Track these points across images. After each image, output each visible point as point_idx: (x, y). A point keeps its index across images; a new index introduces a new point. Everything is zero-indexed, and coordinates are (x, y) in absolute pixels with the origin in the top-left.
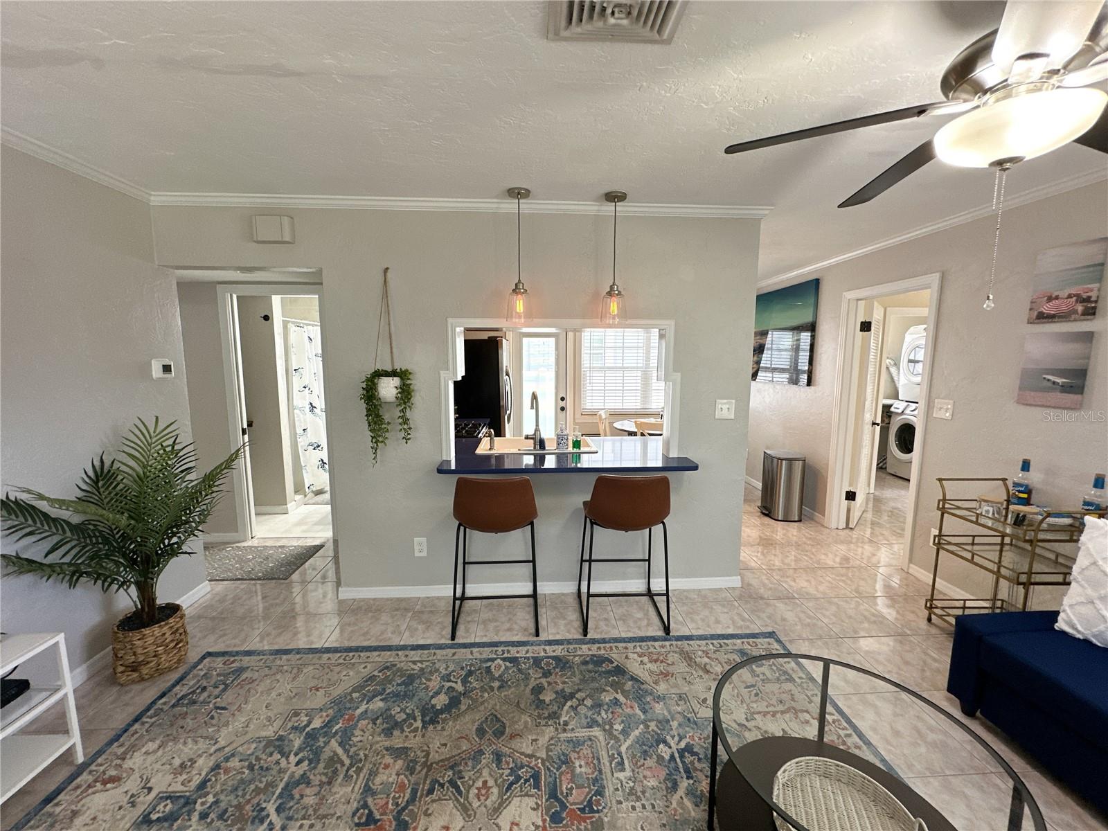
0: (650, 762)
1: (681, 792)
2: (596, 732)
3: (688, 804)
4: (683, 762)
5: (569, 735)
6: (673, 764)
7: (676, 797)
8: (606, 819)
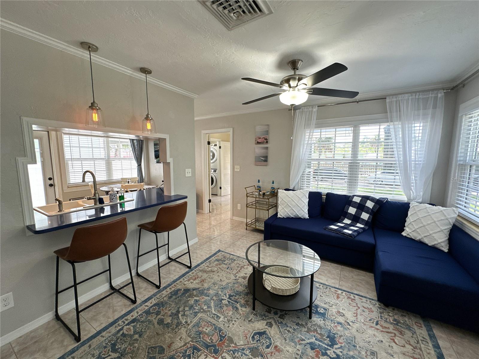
0: (225, 308)
1: (240, 308)
2: (200, 315)
3: (244, 309)
4: (232, 300)
5: (192, 324)
6: (231, 303)
7: (240, 310)
8: (230, 335)
